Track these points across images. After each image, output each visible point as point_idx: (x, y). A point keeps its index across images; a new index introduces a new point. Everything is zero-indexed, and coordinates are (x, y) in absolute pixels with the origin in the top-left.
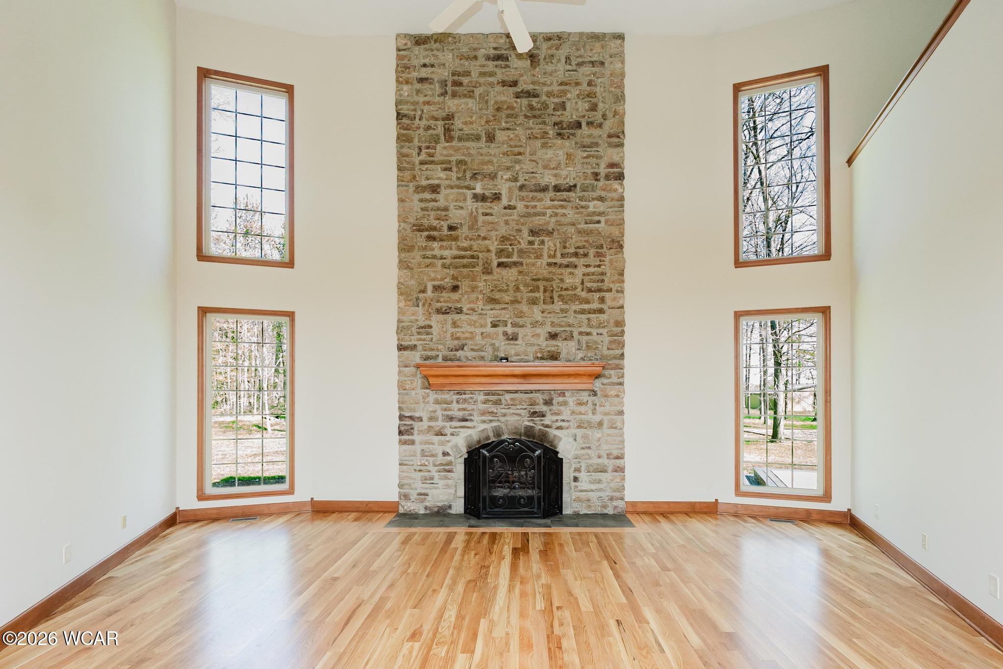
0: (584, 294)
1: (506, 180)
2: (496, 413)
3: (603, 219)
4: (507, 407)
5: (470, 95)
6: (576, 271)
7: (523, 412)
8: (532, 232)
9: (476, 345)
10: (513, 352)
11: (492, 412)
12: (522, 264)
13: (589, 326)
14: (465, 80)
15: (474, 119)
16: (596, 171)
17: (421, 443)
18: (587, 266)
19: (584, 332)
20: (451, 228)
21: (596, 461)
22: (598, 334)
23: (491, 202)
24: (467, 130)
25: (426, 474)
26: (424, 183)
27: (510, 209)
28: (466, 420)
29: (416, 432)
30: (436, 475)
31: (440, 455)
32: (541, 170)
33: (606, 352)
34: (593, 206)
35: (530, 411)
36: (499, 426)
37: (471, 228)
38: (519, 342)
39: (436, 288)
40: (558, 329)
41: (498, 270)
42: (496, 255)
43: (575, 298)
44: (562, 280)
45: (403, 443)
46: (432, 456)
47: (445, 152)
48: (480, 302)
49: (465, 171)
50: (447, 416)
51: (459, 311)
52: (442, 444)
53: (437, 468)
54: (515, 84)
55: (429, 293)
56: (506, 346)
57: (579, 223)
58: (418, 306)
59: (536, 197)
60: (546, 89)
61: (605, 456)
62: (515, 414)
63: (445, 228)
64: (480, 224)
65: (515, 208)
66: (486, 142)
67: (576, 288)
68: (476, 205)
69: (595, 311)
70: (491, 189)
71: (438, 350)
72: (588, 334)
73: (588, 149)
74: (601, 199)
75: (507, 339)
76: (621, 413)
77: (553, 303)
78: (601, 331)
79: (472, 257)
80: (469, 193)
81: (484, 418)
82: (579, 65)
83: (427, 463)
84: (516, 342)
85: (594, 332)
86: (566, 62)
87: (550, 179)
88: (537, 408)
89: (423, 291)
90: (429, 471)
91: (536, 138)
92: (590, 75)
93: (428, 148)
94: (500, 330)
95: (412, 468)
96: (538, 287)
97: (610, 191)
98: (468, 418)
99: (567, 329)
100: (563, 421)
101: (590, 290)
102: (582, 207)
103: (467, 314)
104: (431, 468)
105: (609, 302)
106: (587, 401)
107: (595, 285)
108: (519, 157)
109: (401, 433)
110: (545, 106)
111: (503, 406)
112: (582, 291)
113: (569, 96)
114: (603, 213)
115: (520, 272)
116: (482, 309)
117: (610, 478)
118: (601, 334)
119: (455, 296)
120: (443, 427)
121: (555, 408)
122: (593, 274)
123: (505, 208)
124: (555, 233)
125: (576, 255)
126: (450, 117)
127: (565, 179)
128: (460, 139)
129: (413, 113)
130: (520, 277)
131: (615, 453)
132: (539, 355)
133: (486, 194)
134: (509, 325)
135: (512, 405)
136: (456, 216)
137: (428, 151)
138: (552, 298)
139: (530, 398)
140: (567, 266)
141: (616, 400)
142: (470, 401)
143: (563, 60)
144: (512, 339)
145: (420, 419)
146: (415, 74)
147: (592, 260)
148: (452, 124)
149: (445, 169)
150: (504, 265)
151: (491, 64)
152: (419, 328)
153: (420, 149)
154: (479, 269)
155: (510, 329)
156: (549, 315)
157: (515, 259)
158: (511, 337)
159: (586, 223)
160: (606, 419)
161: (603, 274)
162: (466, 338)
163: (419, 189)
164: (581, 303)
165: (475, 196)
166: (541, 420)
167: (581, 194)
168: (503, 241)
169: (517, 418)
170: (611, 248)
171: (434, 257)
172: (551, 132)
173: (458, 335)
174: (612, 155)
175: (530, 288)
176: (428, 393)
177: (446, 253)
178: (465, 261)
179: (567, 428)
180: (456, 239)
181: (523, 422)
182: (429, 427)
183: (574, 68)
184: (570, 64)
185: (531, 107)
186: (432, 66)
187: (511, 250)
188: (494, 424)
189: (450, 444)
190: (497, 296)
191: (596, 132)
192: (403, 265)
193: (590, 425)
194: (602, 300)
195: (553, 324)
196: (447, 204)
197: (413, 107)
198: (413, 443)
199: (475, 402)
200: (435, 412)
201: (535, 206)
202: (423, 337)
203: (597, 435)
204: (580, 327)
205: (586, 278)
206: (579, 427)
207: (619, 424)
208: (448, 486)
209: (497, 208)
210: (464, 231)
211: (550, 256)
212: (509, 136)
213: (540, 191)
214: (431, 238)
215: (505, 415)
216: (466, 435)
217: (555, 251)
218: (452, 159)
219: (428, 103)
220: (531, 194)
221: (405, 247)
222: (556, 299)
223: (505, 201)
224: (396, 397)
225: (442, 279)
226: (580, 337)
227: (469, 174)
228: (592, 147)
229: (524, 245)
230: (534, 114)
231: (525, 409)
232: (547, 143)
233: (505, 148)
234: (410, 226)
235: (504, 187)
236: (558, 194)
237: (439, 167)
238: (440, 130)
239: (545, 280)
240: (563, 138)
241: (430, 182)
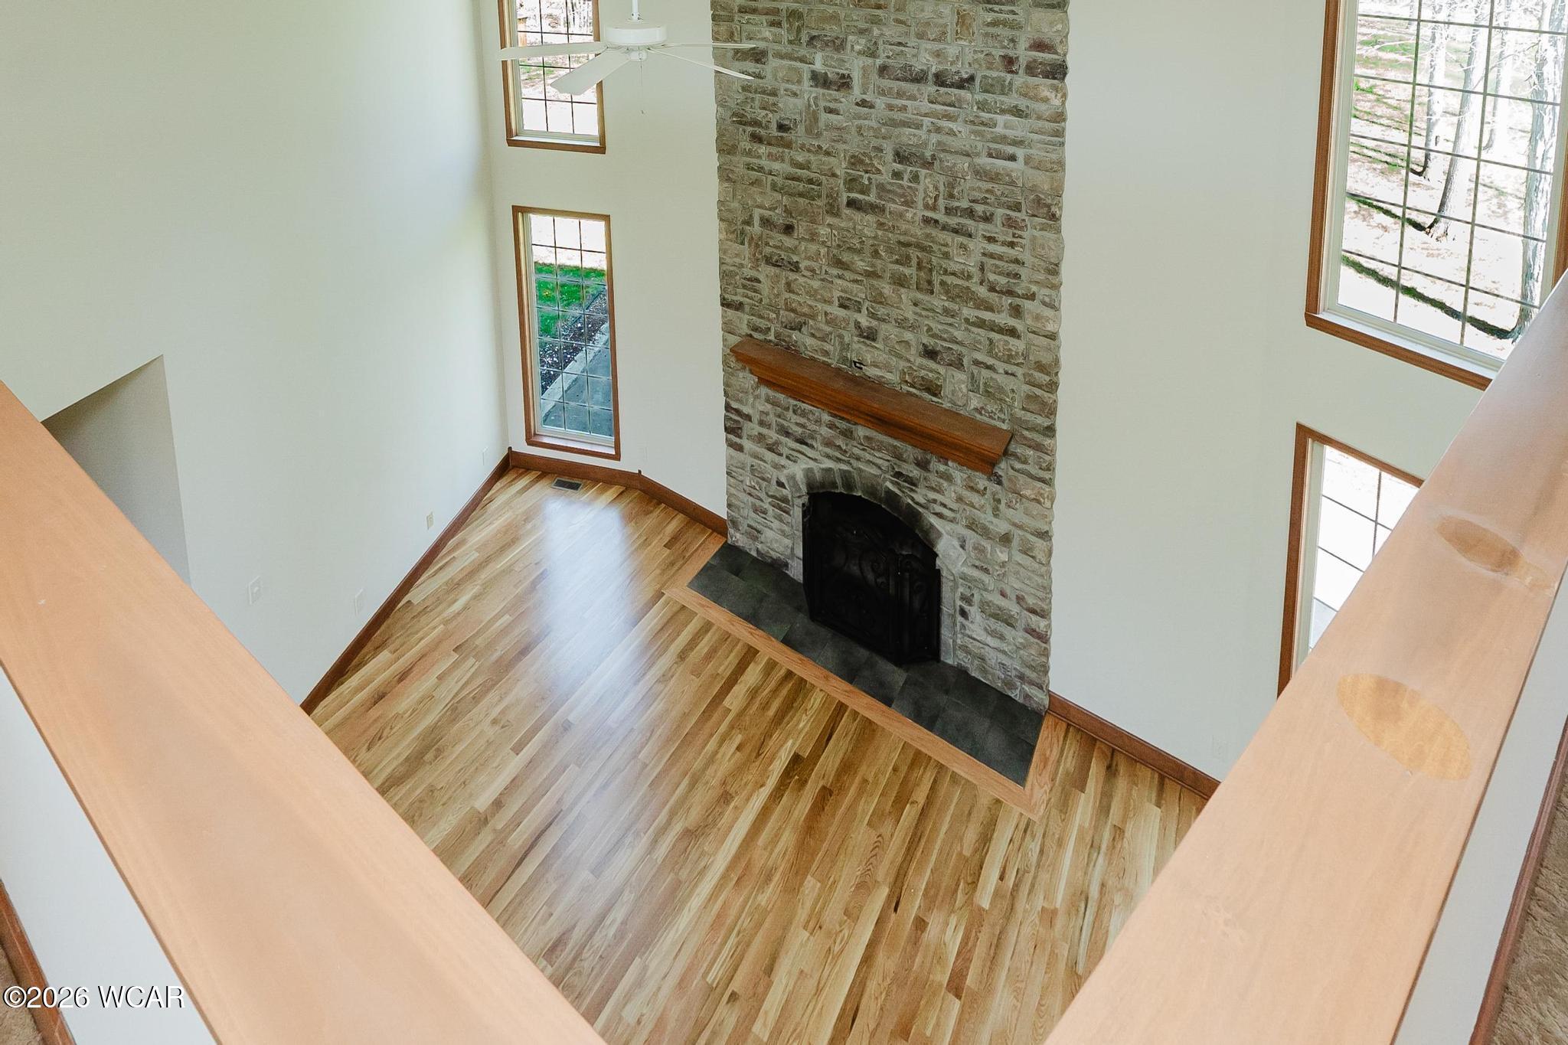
0: (984, 292)
1: (859, 53)
2: (846, 451)
3: (1020, 153)
4: (861, 447)
6: (970, 243)
7: (884, 465)
8: (900, 157)
9: (818, 329)
10: (868, 356)
11: (840, 447)
12: (884, 210)
13: (991, 353)
16: (1010, 53)
17: (750, 454)
18: (991, 239)
19: (983, 363)
20: (782, 127)
21: (997, 599)
22: (1006, 373)
23: (837, 90)
25: (758, 502)
26: (747, 45)
27: (865, 106)
28: (806, 444)
29: (744, 435)
30: (770, 510)
31: (774, 482)
32: (913, 41)
33: (1019, 413)
34: (1002, 125)
35: (894, 468)
36: (850, 472)
37: (808, 132)
38: (880, 344)
39: (766, 222)
40: (938, 344)
41: (848, 211)
42: (845, 184)
43: (969, 295)
44: (947, 256)
45: (731, 444)
46: (764, 479)
48: (821, 259)
49: (799, 30)
50: (783, 426)
51: (794, 268)
52: (775, 466)
53: (770, 500)
55: (757, 228)
56: (860, 346)
57: (978, 154)
58: (742, 243)
59: (904, 91)
61: (1014, 599)
62: (875, 464)
63: (774, 125)
64: (821, 125)
65: (871, 106)
67: (969, 276)
68: (814, 91)
69: (1001, 330)
70: (835, 67)
71: (769, 320)
72: (989, 368)
74: (1018, 113)
75: (861, 333)
76: (1046, 536)
77: (932, 292)
78: (1011, 369)
79: (811, 181)
80: (806, 70)
81: (829, 451)
83: (757, 487)
84: (873, 344)
85: (1000, 366)
87: (928, 60)
88: (904, 467)
89: (748, 222)
90: (761, 500)
94: (850, 315)
95: (741, 485)
96: (908, 258)
97: (1035, 99)
98: (809, 442)
99: (955, 348)
100: (945, 505)
101: (994, 289)
102: (983, 122)
103: (805, 275)
104: (763, 495)
105: (1029, 320)
106: (985, 488)
107: (1003, 281)
108: (880, 13)
109: (727, 428)
111: (855, 443)
112: (981, 284)
114: (1022, 141)
115: (881, 225)
116: (826, 272)
117: (1020, 640)
118: (1012, 376)
119: (788, 241)
120: (777, 442)
121: (933, 479)
122: (1000, 257)
123: (858, 104)
124: (937, 165)
125: (971, 213)
127: (953, 63)
130: (879, 232)
131: (1033, 601)
132: (908, 378)
133: (829, 74)
134: (864, 311)
135: (867, 446)
136: (788, 108)
138: (930, 282)
139: (895, 446)
140: (956, 231)
141: (1037, 508)
142: (811, 416)
144: (868, 336)
145: (749, 418)
147: (999, 229)
149: (773, 24)
150: (857, 205)
152: (745, 279)
154: (822, 203)
155: (864, 320)
156: (927, 313)
157: (872, 198)
158: (865, 332)
160: (1017, 534)
161: (1017, 261)
162: (805, 315)
163: (742, 54)
164: (977, 307)
165: (814, 76)
166: (913, 491)
167: (982, 97)
168: (853, 164)
169: (875, 470)
170: (1034, 216)
171: (761, 169)
173: (794, 304)
174: (1041, 24)
175: (894, 256)
177: (777, 167)
178: (802, 186)
179: (952, 522)
180: (789, 146)
181: (884, 480)
182: (760, 434)
187: (867, 182)
188: (843, 467)
189: (786, 471)
190: (845, 257)
192: (725, 176)
193: (987, 532)
194: (1017, 312)
195: (931, 333)
196: (776, 84)
198: (740, 448)
199: (817, 421)
200: (766, 413)
201: (904, 108)
202: (750, 293)
203: (999, 553)
204: (976, 350)
205: (989, 263)
206: (970, 528)
207: (1041, 554)
208: (783, 533)
209: (846, 102)
210: (800, 135)
211: (926, 207)
213: (912, 80)
214: (757, 139)
215: (858, 459)
216: (806, 466)
217: (936, 198)
218: (780, 6)
220: (896, 84)
221: (725, 148)
222: (937, 287)
223: (857, 93)
224: (720, 374)
225: (771, 209)
226: (976, 369)
227: (805, 36)
229: (886, 178)
231: (887, 460)
234: (730, 113)
235: (855, 64)
236: (942, 90)
237: (763, 19)
239: (923, 249)
241: (754, 44)
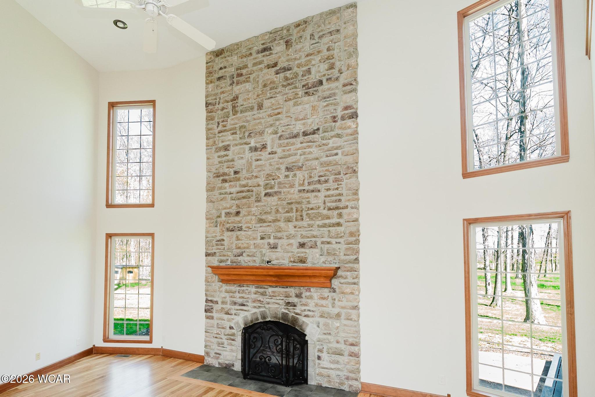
0: (325, 212)
1: (270, 134)
2: (263, 302)
3: (339, 152)
4: (270, 298)
5: (247, 81)
6: (319, 194)
7: (281, 302)
8: (288, 169)
9: (251, 252)
10: (274, 257)
11: (260, 301)
12: (281, 193)
13: (329, 237)
14: (244, 71)
15: (250, 95)
16: (334, 115)
17: (217, 319)
18: (328, 190)
19: (326, 242)
20: (236, 173)
21: (335, 345)
22: (336, 243)
23: (260, 151)
24: (246, 104)
25: (220, 340)
26: (221, 145)
27: (273, 154)
28: (244, 305)
29: (214, 311)
30: (226, 342)
31: (228, 328)
32: (294, 122)
33: (343, 257)
34: (332, 143)
35: (285, 302)
36: (265, 311)
37: (248, 171)
38: (279, 249)
39: (228, 214)
40: (305, 240)
41: (265, 198)
42: (263, 187)
43: (319, 216)
44: (309, 202)
45: (207, 317)
46: (223, 328)
47: (232, 122)
48: (253, 222)
49: (244, 133)
50: (233, 301)
51: (240, 229)
52: (229, 320)
53: (226, 337)
54: (275, 65)
55: (223, 218)
56: (270, 253)
57: (321, 157)
58: (216, 226)
59: (290, 142)
60: (297, 62)
61: (343, 342)
62: (276, 303)
63: (232, 173)
64: (253, 167)
65: (275, 153)
66: (257, 110)
67: (319, 207)
68: (251, 154)
69: (334, 225)
70: (260, 142)
71: (228, 256)
72: (329, 243)
73: (328, 99)
74: (338, 136)
75: (270, 248)
76: (356, 308)
77: (302, 219)
78: (338, 240)
79: (248, 191)
80: (247, 147)
81: (255, 304)
82: (320, 37)
83: (220, 333)
84: (276, 250)
85: (333, 241)
86: (311, 38)
87: (300, 127)
88: (290, 300)
89: (219, 217)
90: (221, 339)
91: (290, 99)
92: (328, 43)
93: (223, 121)
94: (266, 241)
95: (212, 335)
96: (292, 209)
97: (345, 128)
98: (245, 304)
99: (313, 239)
100: (309, 310)
101: (330, 209)
102: (324, 144)
103: (245, 231)
104: (222, 336)
105: (345, 217)
106: (328, 296)
107: (334, 205)
108: (279, 116)
109: (206, 311)
110: (296, 75)
111: (267, 297)
112: (324, 209)
113: (313, 62)
114: (340, 146)
115: (279, 199)
116: (255, 227)
117: (346, 361)
118: (339, 243)
119: (237, 219)
120: (230, 309)
121: (304, 300)
122: (332, 196)
123: (270, 154)
124: (304, 168)
125: (319, 182)
126: (236, 98)
127: (310, 125)
128: (242, 112)
129: (215, 101)
130: (279, 202)
131: (351, 340)
132: (292, 260)
133: (257, 146)
134: (272, 237)
135: (273, 296)
136: (239, 164)
137: (223, 123)
138: (301, 216)
139: (286, 292)
140: (313, 191)
141: (351, 297)
142: (247, 291)
143: (309, 37)
144: (273, 248)
145: (217, 302)
146: (217, 76)
147: (331, 184)
148: (237, 102)
149: (233, 134)
150: (269, 194)
151: (260, 55)
152: (217, 241)
153: (219, 124)
154: (253, 199)
155: (272, 241)
156: (300, 229)
157: (276, 189)
158: (272, 246)
159: (327, 156)
160: (343, 311)
161: (340, 195)
162: (244, 248)
163: (218, 150)
164: (323, 219)
165: (251, 149)
166: (294, 309)
167: (323, 135)
168: (267, 178)
169: (277, 306)
170: (346, 174)
171: (226, 193)
172: (300, 93)
173: (239, 245)
174: (348, 99)
175: (286, 210)
176: (221, 285)
177: (233, 190)
178: (244, 194)
179: (313, 317)
180: (239, 180)
181: (281, 309)
182: (222, 308)
183: (317, 40)
184: (314, 39)
185: (286, 79)
186: (225, 67)
187: (273, 183)
188: (262, 309)
189: (234, 321)
190: (264, 217)
191: (333, 85)
192: (210, 201)
193: (329, 316)
194: (340, 215)
195: (303, 237)
196: (234, 157)
197: (215, 97)
198: (212, 318)
199: (249, 293)
200: (225, 298)
201: (290, 150)
202: (219, 247)
203: (336, 324)
204: (322, 237)
205: (327, 199)
206: (321, 316)
207: (354, 317)
208: (232, 351)
209: (264, 155)
210: (244, 174)
211: (300, 185)
212: (271, 102)
213: (293, 137)
214: (225, 181)
215: (268, 304)
216: (244, 315)
217: (304, 180)
218: (236, 126)
219: (223, 92)
220: (286, 141)
221: (210, 189)
222: (305, 216)
223: (269, 149)
224: (203, 287)
225: (230, 208)
226: (323, 246)
227: (247, 134)
228: (331, 97)
229: (282, 179)
230: (288, 83)
231: (282, 300)
232: (298, 101)
233: (270, 112)
234: (213, 174)
235: (268, 139)
236: (306, 137)
237: (229, 133)
238: (230, 108)
239: (299, 203)
240: (309, 95)
241: (224, 144)
